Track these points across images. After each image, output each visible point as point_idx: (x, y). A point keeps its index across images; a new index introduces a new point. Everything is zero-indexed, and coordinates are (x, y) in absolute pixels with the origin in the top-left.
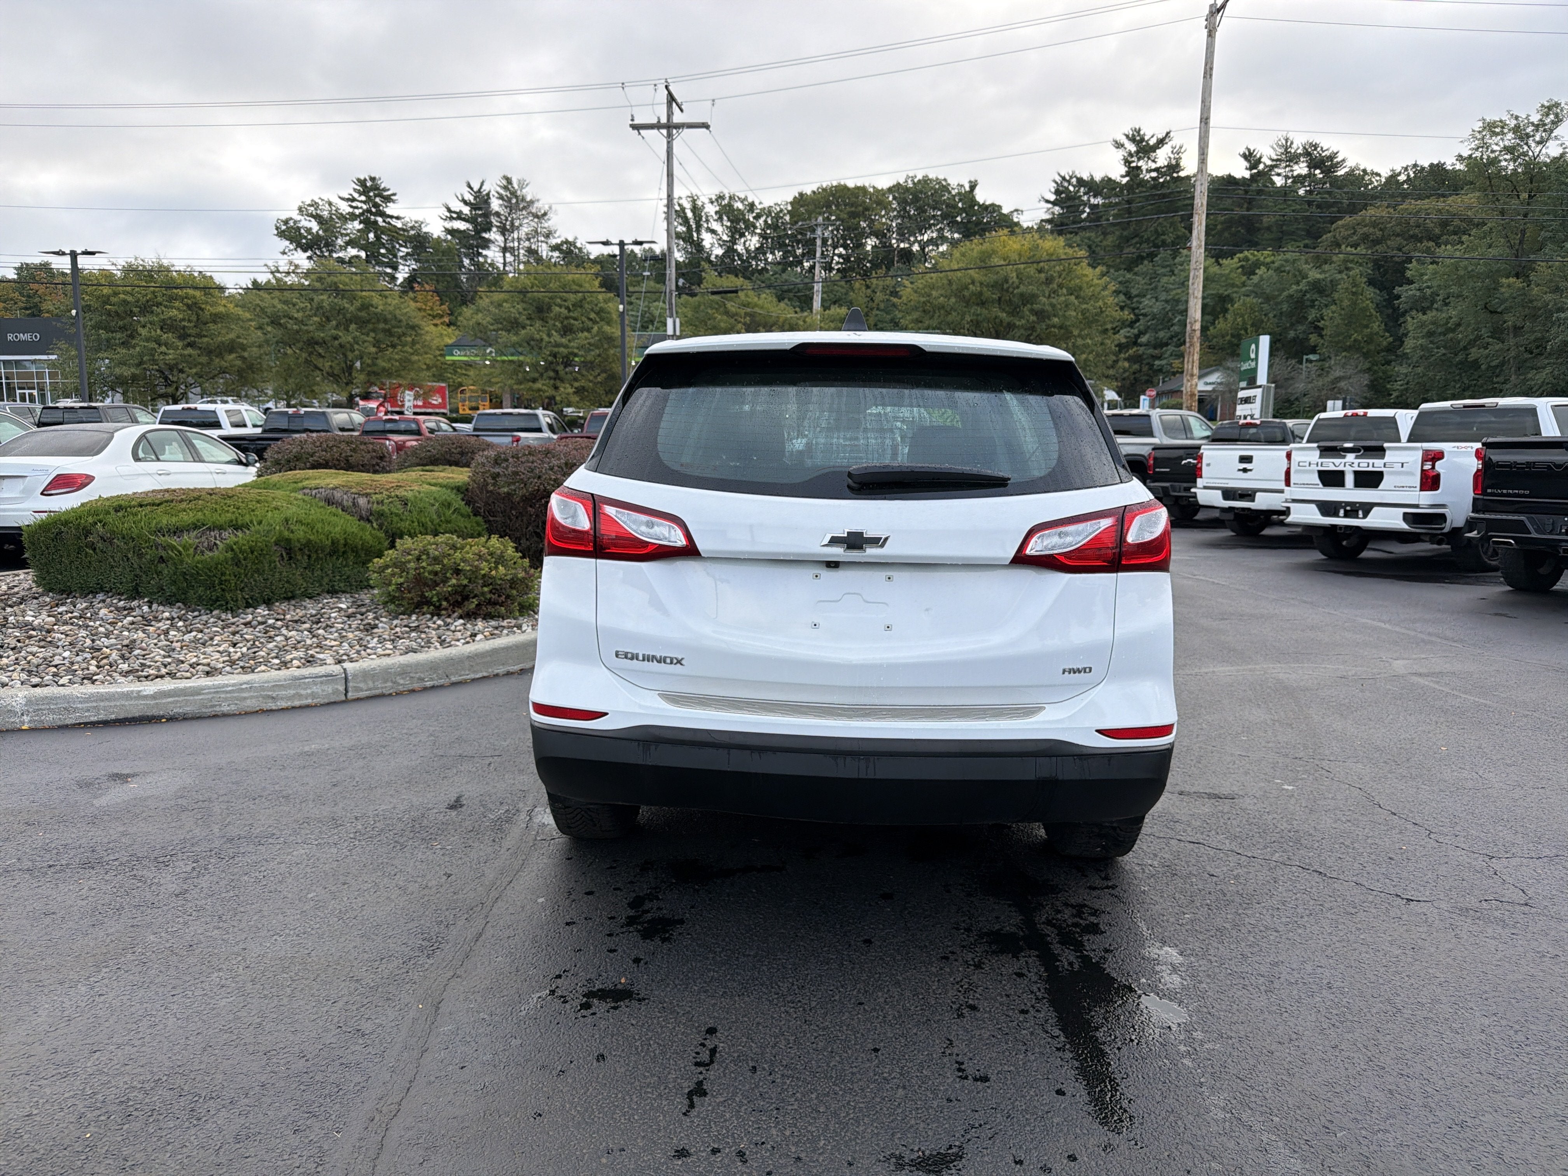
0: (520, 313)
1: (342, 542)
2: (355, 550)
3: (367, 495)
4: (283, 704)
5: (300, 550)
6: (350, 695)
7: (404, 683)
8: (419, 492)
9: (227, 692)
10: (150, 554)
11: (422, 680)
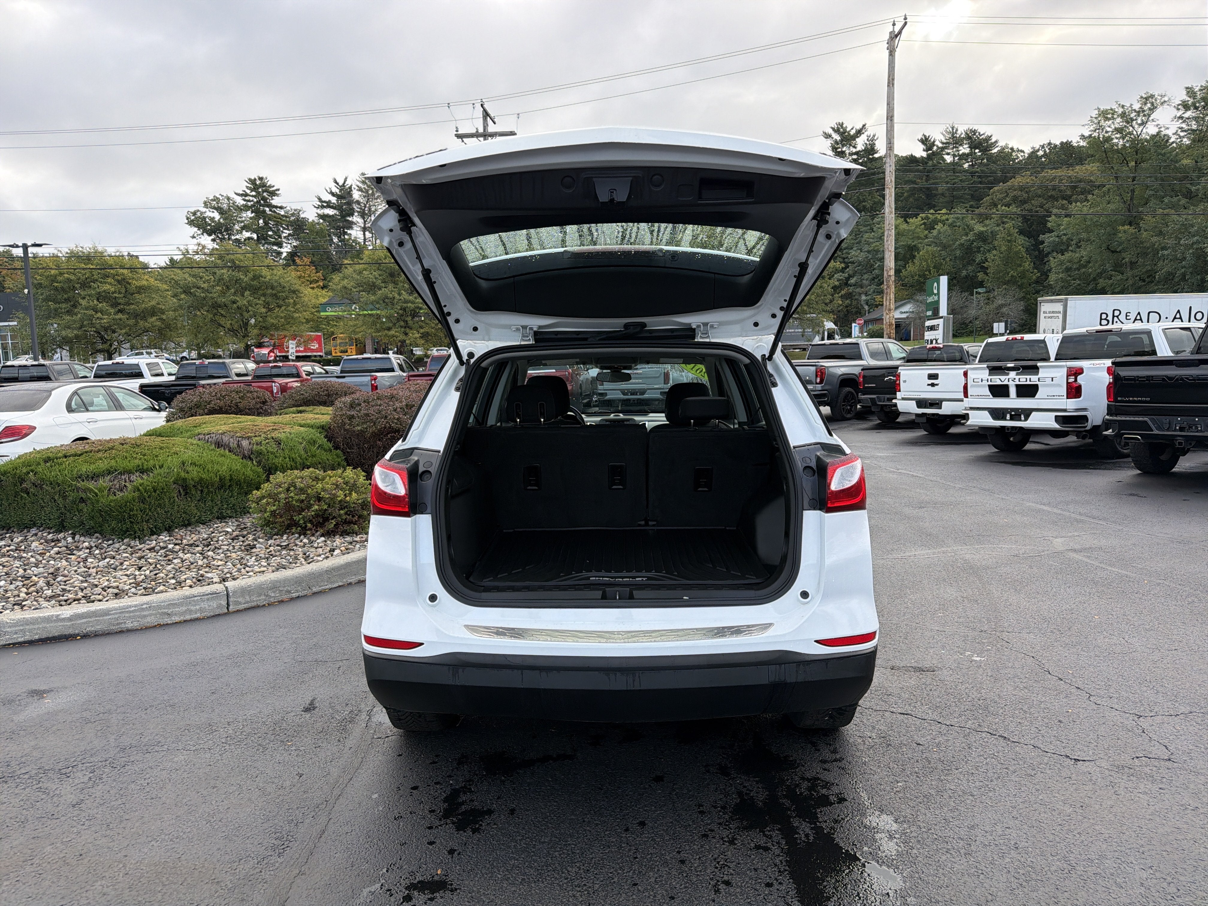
0: (376, 278)
1: (228, 478)
2: (239, 483)
3: (249, 438)
4: (177, 619)
5: (194, 486)
6: (231, 608)
7: (274, 596)
8: (290, 434)
9: (130, 612)
10: (71, 496)
11: (289, 592)
